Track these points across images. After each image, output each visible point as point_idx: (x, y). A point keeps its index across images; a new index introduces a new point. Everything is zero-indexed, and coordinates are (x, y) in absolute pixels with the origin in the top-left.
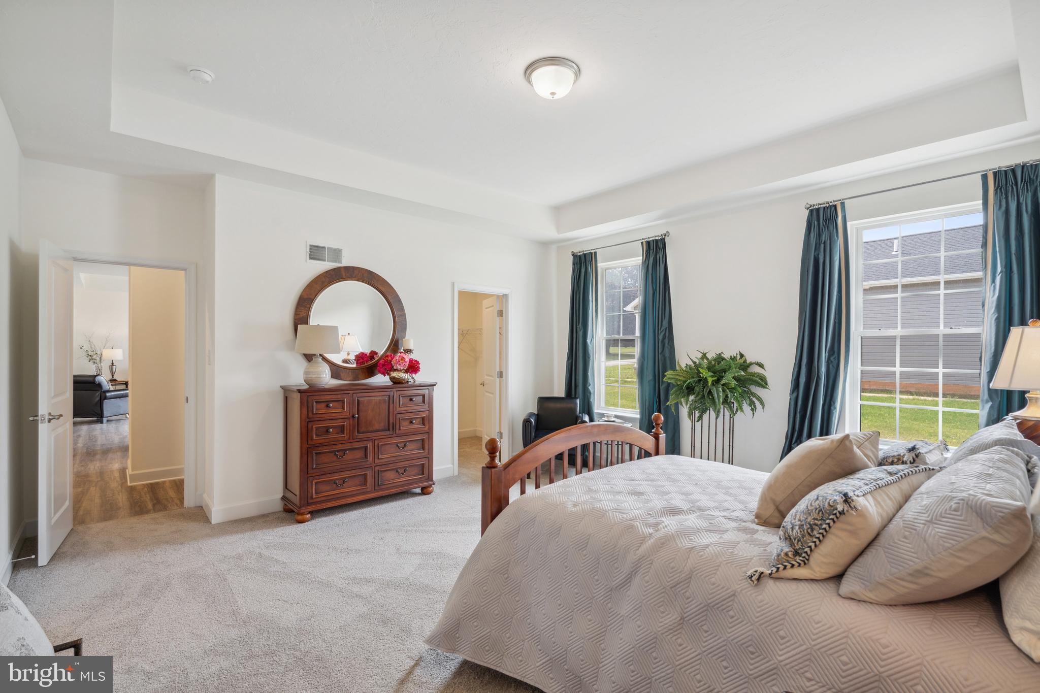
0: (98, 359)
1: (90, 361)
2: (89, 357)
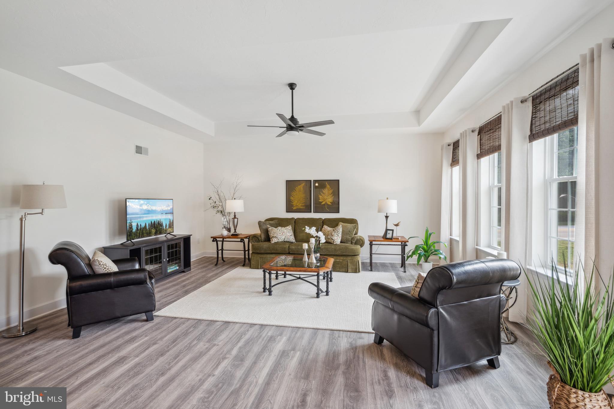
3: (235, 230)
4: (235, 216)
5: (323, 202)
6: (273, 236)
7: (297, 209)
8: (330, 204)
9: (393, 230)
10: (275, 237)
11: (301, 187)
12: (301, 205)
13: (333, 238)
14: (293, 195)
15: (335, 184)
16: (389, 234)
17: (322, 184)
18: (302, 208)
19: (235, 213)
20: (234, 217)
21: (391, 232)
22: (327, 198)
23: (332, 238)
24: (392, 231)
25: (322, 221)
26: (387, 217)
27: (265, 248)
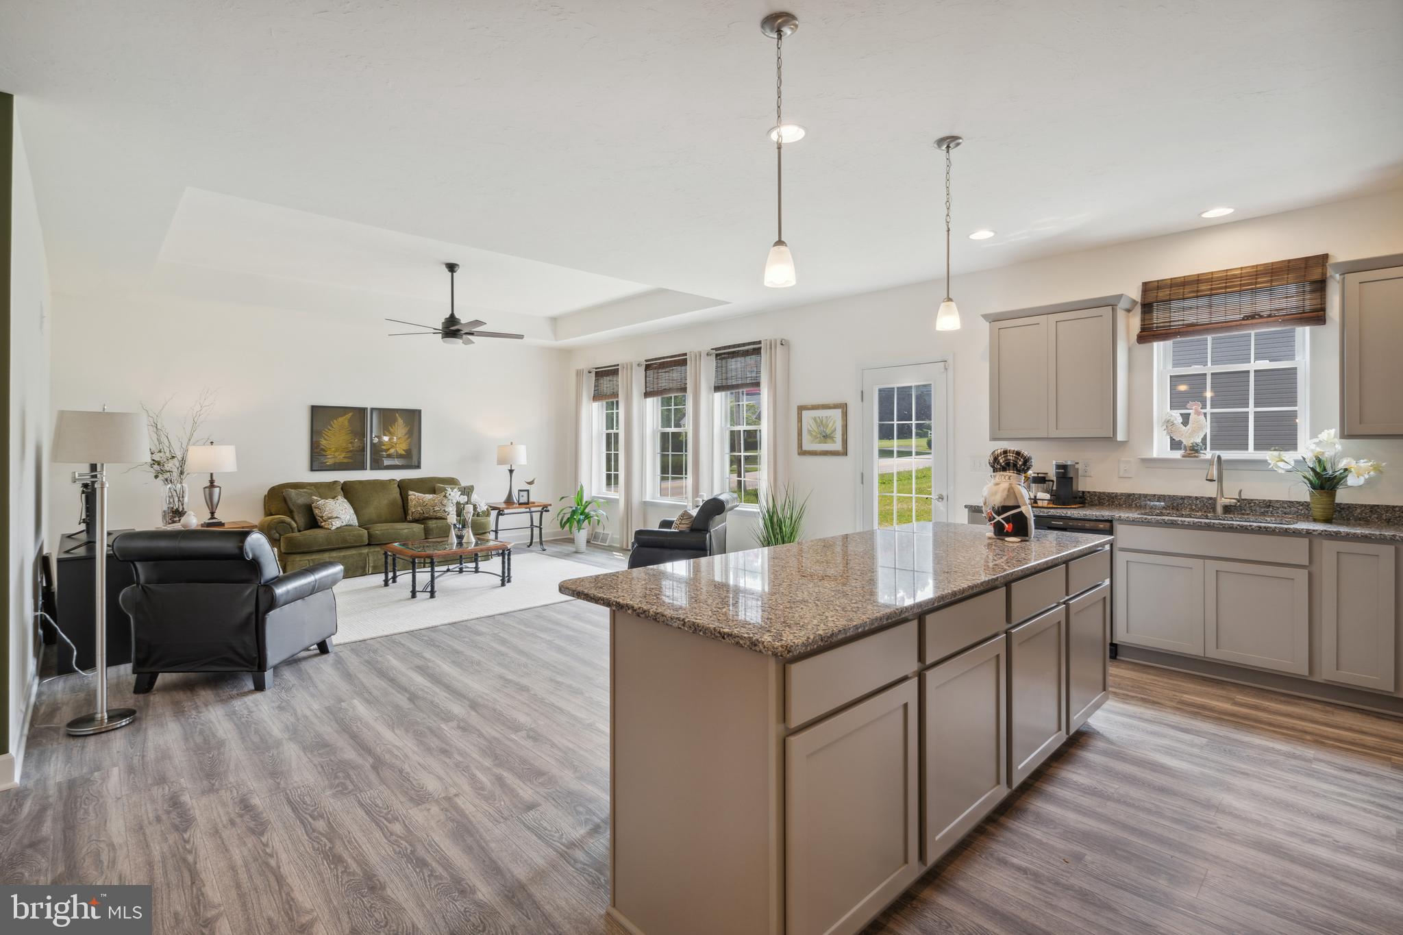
0: (176, 474)
1: (156, 477)
2: (156, 466)
3: (212, 513)
4: (212, 482)
5: (389, 449)
6: (330, 515)
7: (335, 464)
8: (403, 453)
9: (528, 491)
10: (337, 517)
11: (343, 420)
12: (343, 455)
13: (446, 510)
14: (326, 437)
15: (413, 417)
16: (522, 496)
17: (388, 416)
18: (345, 461)
19: (212, 474)
20: (209, 484)
21: (525, 494)
22: (395, 440)
23: (444, 510)
24: (526, 492)
25: (396, 485)
26: (511, 471)
27: (321, 540)
